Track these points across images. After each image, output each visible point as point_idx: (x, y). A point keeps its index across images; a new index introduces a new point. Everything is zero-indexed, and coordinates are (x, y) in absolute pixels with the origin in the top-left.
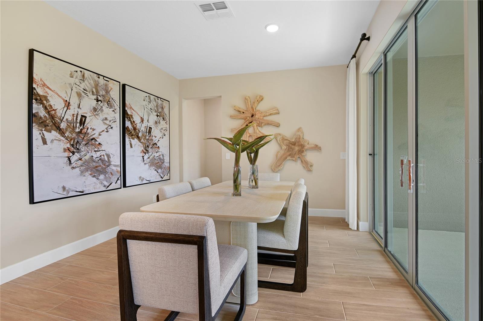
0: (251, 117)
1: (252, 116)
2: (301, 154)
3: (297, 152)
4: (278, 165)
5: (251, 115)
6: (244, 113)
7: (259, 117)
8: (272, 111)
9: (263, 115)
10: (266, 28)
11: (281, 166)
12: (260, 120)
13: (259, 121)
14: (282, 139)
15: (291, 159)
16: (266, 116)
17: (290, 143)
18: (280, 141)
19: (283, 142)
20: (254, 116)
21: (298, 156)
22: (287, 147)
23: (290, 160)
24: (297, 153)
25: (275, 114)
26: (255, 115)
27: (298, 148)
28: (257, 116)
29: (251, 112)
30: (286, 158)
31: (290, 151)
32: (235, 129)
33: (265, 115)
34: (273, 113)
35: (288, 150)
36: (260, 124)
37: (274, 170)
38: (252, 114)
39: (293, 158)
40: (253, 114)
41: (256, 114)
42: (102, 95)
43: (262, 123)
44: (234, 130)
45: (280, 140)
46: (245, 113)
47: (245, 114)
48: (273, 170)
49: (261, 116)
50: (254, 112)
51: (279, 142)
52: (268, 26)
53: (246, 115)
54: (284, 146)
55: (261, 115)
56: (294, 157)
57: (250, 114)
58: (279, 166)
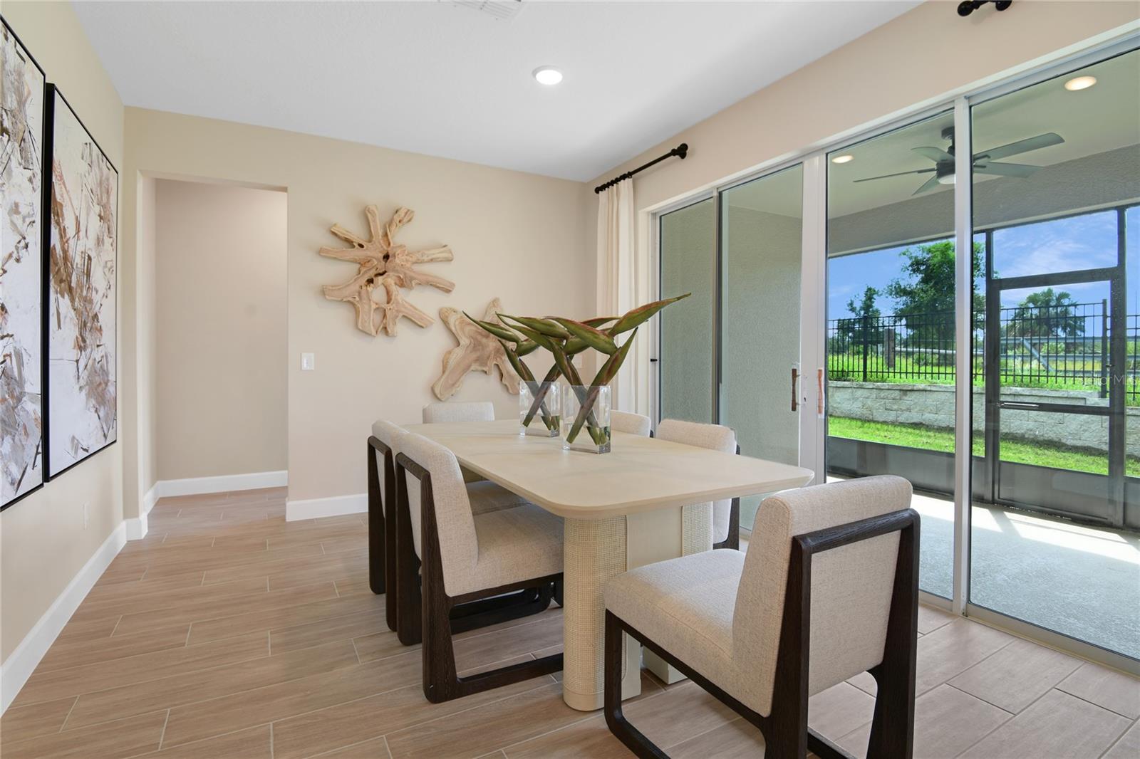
0: (382, 259)
1: (386, 257)
2: (501, 359)
3: (493, 353)
4: (450, 382)
5: (381, 256)
6: (361, 246)
7: (402, 263)
8: (437, 251)
9: (414, 259)
10: (535, 73)
11: (457, 385)
12: (407, 272)
13: (405, 274)
14: (460, 323)
15: (480, 368)
16: (422, 262)
17: (479, 333)
18: (455, 327)
19: (462, 329)
20: (390, 259)
21: (495, 362)
22: (472, 340)
23: (477, 371)
24: (492, 355)
25: (441, 261)
26: (394, 256)
27: (494, 344)
28: (397, 261)
29: (382, 247)
30: (469, 366)
31: (479, 350)
32: (335, 286)
33: (419, 260)
34: (438, 258)
35: (474, 347)
36: (408, 281)
37: (441, 395)
38: (385, 253)
39: (484, 366)
40: (388, 253)
41: (397, 253)
42: (11, 111)
43: (412, 279)
44: (332, 290)
45: (457, 323)
46: (365, 246)
47: (367, 249)
48: (439, 396)
49: (407, 261)
50: (389, 249)
51: (453, 329)
52: (541, 70)
53: (369, 253)
54: (464, 338)
55: (408, 258)
56: (486, 365)
57: (380, 252)
58: (453, 385)
